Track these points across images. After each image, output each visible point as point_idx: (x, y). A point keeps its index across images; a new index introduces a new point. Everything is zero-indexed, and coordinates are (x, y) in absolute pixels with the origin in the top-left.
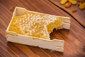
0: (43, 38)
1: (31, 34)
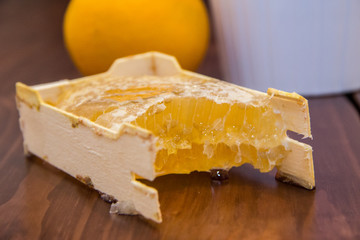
1: (79, 104)
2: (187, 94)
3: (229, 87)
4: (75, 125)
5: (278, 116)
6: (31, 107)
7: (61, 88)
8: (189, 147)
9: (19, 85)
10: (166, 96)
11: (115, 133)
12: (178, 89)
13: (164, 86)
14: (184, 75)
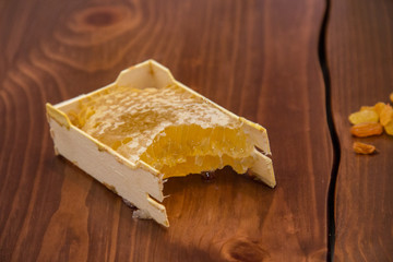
0: (122, 153)
1: (102, 132)
2: (181, 122)
3: (212, 110)
4: (101, 150)
5: (248, 135)
6: (62, 125)
7: (80, 102)
8: (184, 161)
9: (48, 105)
10: (165, 124)
11: (133, 164)
12: (174, 116)
13: (163, 110)
14: (178, 87)
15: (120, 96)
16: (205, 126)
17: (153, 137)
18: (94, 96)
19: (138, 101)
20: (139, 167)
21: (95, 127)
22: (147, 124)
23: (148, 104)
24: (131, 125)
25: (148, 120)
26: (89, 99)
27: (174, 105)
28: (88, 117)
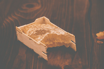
1: (30, 35)
2: (52, 33)
3: (60, 30)
4: (30, 39)
5: (69, 37)
6: (20, 32)
7: (25, 27)
8: (52, 43)
9: (16, 27)
10: (48, 33)
11: (39, 43)
12: (50, 31)
13: (47, 30)
14: (51, 24)
15: (36, 25)
16: (58, 34)
17: (44, 36)
18: (29, 25)
19: (40, 27)
20: (41, 44)
21: (29, 33)
22: (43, 33)
23: (43, 28)
24: (38, 33)
25: (43, 32)
26: (27, 26)
27: (50, 28)
28: (27, 31)
